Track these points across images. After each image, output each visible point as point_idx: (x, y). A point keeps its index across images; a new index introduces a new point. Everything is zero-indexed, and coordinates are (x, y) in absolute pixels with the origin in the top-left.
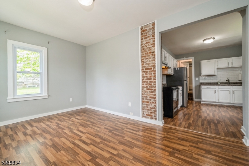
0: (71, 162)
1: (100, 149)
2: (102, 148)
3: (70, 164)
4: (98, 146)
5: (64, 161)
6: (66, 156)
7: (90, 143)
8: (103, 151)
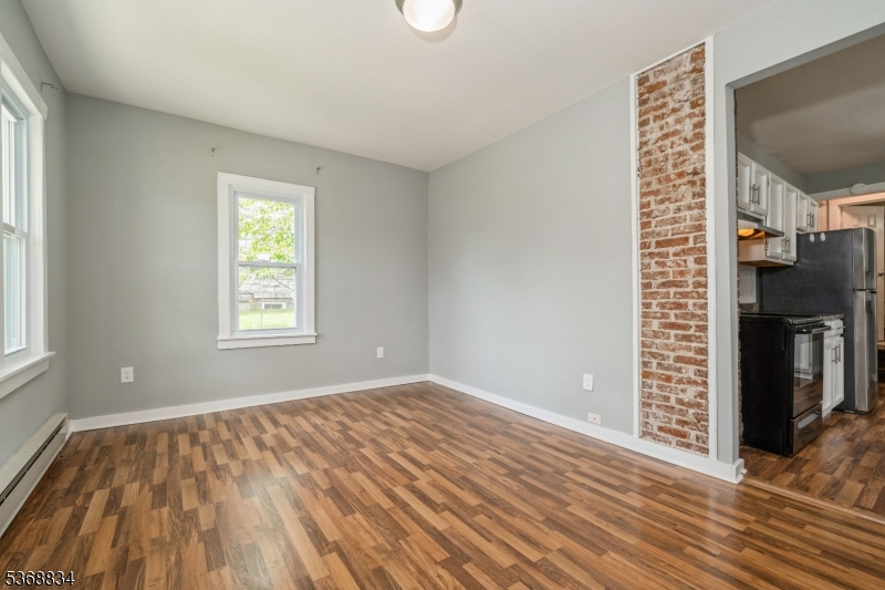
0: (384, 556)
1: (476, 530)
2: (485, 530)
3: (383, 559)
4: (469, 521)
5: (364, 547)
6: (368, 532)
7: (443, 504)
8: (489, 541)
